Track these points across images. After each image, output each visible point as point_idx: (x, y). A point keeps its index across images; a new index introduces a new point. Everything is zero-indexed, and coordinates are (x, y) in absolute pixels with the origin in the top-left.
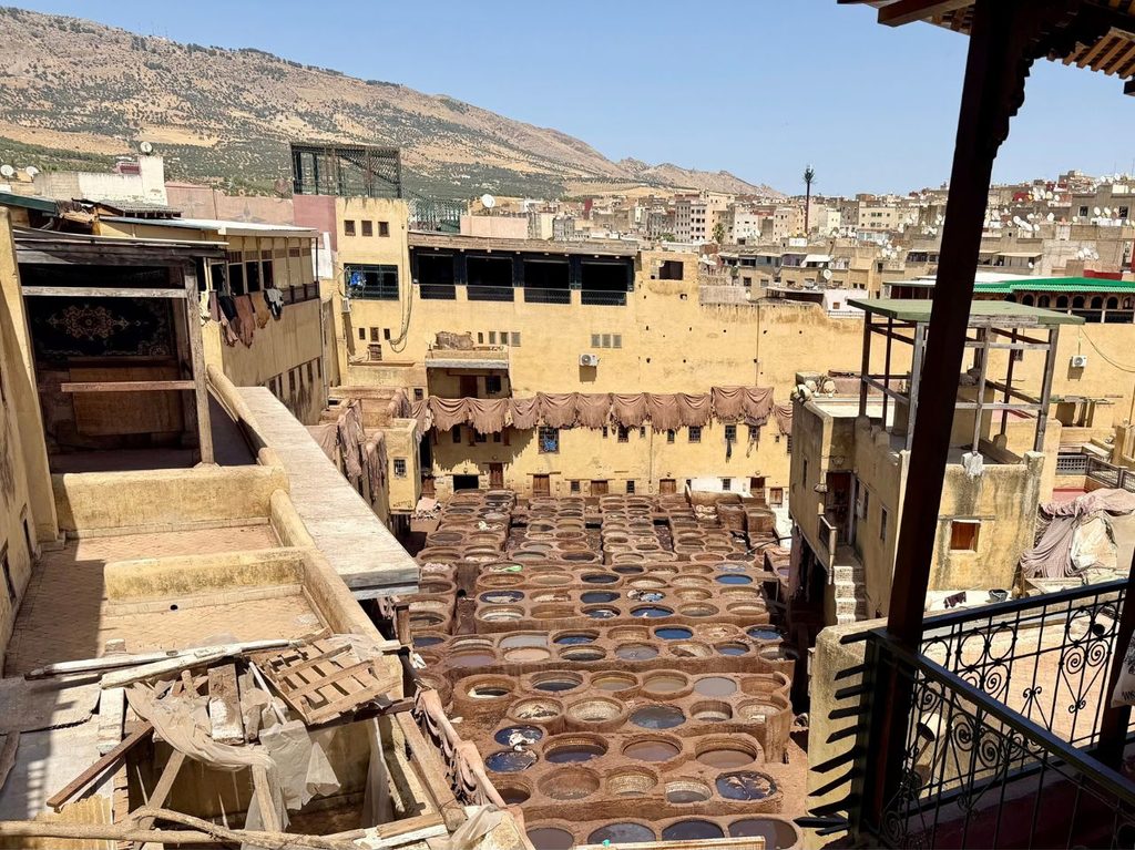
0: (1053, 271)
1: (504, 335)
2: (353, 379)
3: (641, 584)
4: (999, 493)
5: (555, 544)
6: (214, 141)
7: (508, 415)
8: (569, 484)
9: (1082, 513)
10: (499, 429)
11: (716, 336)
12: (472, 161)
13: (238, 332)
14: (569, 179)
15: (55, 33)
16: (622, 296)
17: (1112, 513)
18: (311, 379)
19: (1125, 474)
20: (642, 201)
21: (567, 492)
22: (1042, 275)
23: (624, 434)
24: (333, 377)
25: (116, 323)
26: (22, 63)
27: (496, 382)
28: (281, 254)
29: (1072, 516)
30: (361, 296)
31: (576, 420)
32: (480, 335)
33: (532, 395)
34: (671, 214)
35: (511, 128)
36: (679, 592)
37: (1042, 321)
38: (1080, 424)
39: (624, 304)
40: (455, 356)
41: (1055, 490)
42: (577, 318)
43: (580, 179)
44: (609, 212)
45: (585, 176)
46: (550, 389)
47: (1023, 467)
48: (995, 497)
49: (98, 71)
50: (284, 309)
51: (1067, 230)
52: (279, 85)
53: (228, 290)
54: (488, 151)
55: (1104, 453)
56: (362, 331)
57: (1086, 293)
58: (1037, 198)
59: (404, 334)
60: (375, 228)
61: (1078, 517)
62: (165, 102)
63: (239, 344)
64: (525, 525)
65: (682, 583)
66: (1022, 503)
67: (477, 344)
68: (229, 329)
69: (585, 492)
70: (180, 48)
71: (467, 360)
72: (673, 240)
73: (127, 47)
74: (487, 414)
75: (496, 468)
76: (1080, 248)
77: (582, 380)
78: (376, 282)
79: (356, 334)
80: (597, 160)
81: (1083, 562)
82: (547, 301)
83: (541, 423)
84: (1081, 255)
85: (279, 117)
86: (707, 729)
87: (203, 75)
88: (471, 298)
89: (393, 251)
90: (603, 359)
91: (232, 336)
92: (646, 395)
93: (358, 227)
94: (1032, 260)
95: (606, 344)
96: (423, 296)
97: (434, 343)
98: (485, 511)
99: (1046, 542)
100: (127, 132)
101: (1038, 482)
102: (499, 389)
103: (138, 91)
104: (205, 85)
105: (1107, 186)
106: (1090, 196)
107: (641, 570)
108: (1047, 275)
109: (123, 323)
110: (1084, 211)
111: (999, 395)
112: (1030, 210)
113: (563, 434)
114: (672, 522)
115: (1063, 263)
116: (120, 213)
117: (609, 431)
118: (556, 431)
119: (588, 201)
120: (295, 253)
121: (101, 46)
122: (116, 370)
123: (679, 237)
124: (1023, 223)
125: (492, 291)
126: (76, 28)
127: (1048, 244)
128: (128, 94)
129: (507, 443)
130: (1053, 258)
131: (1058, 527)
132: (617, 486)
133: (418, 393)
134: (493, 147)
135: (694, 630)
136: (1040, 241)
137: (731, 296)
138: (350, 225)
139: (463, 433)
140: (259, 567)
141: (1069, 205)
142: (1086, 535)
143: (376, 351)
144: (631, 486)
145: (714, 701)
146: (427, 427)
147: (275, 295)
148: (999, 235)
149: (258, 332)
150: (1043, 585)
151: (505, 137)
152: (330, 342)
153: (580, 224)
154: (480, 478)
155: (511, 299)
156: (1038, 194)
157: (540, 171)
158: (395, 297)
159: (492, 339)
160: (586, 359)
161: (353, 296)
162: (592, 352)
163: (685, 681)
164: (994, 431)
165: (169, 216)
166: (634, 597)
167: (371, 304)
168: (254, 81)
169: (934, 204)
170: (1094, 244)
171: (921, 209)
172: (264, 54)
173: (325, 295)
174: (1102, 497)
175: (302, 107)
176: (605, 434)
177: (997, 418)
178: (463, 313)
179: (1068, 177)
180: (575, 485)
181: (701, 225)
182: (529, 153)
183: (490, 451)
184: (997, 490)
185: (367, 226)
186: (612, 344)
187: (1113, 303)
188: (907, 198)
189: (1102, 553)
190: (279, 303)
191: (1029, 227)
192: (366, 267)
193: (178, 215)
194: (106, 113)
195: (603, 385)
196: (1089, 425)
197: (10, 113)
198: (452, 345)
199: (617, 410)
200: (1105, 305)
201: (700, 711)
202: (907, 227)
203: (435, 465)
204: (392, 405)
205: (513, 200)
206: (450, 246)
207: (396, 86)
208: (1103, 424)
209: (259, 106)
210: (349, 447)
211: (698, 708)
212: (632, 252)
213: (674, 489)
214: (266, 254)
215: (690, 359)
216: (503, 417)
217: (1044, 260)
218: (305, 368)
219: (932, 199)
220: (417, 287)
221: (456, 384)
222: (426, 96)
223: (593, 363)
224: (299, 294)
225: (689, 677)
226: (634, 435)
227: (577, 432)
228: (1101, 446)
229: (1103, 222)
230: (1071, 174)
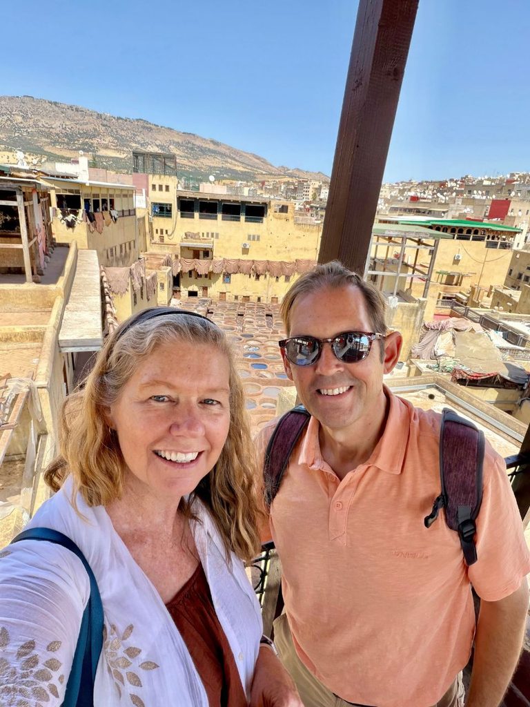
0: (453, 218)
1: (212, 234)
2: (153, 249)
3: (252, 343)
4: (404, 316)
5: (223, 322)
6: (125, 155)
7: (211, 267)
8: (234, 297)
9: (442, 329)
10: (207, 273)
11: (300, 237)
12: (221, 166)
13: (95, 227)
14: (258, 174)
15: (69, 112)
16: (262, 219)
17: (457, 330)
18: (130, 249)
19: (468, 310)
20: (284, 183)
21: (233, 300)
22: (448, 218)
23: (258, 277)
24: (142, 248)
25: (5, 218)
26: (58, 123)
27: (207, 253)
28: (118, 196)
29: (438, 330)
30: (157, 216)
31: (238, 270)
32: (203, 234)
33: (221, 259)
34: (296, 188)
35: (237, 152)
36: (266, 348)
37: (431, 235)
38: (456, 285)
39: (262, 222)
40: (192, 242)
41: (435, 315)
42: (243, 227)
43: (262, 174)
44: (271, 187)
45: (264, 173)
46: (229, 257)
47: (417, 305)
48: (402, 318)
49: (85, 127)
50: (118, 219)
51: (461, 200)
52: (150, 134)
53: (92, 210)
54: (227, 162)
55: (465, 298)
56: (157, 230)
57: (464, 227)
58: (449, 186)
59: (173, 232)
60: (164, 188)
61: (441, 330)
62: (108, 140)
63: (96, 233)
64: (212, 313)
65: (269, 343)
66: (415, 322)
67: (201, 237)
68: (91, 226)
69: (240, 301)
70: (114, 118)
71: (195, 244)
72: (295, 199)
73: (95, 117)
74: (202, 266)
75: (205, 289)
76: (465, 208)
77: (243, 254)
78: (163, 210)
79: (155, 231)
80: (270, 167)
81: (439, 353)
82: (231, 220)
83: (224, 271)
84: (465, 211)
85: (149, 146)
86: (265, 412)
87: (123, 129)
88: (200, 218)
89: (170, 198)
90: (252, 246)
91: (92, 229)
92: (268, 261)
93: (157, 187)
94: (444, 212)
95: (254, 239)
96: (182, 217)
97: (184, 236)
98: (198, 306)
99: (425, 341)
100: (93, 151)
101: (424, 312)
102: (208, 256)
103: (98, 135)
104: (123, 133)
105: (481, 181)
106: (473, 185)
107: (252, 336)
108: (450, 218)
109: (8, 218)
110: (470, 192)
111: (410, 270)
112: (445, 191)
113: (232, 276)
114: (274, 316)
115: (457, 214)
116: (48, 175)
117: (252, 276)
118: (230, 275)
119: (263, 183)
120: (125, 196)
121: (86, 117)
122: (5, 239)
123: (298, 198)
124: (441, 196)
125: (209, 216)
126: (77, 110)
127: (452, 206)
128: (95, 136)
129: (210, 278)
130: (453, 212)
131: (431, 334)
132: (254, 299)
133: (177, 256)
134: (229, 160)
135: (268, 366)
136: (448, 204)
137: (309, 221)
138: (154, 186)
139: (193, 273)
140: (24, 334)
141: (463, 189)
142: (442, 339)
143: (162, 239)
144: (259, 299)
145: (271, 399)
146: (179, 271)
147: (114, 213)
148: (430, 201)
149: (105, 228)
150: (418, 363)
151: (234, 156)
152: (142, 234)
153: (259, 192)
154: (198, 292)
155: (193, 218)
156: (449, 185)
157: (247, 170)
158: (170, 217)
159: (208, 236)
160: (245, 245)
161: (154, 216)
162: (248, 242)
163: (260, 388)
164: (407, 286)
165: (72, 178)
166: (247, 348)
167: (161, 219)
168: (141, 132)
169: (406, 187)
170: (472, 206)
171: (400, 190)
172: (145, 121)
173: (139, 214)
174: (453, 321)
175: (158, 143)
176: (250, 277)
177: (408, 280)
178: (198, 224)
179: (465, 178)
180: (236, 297)
181: (308, 193)
182: (243, 163)
183: (203, 281)
184: (403, 315)
185: (161, 187)
186: (256, 239)
187: (476, 232)
188: (394, 185)
189: (449, 350)
190: (116, 216)
191: (444, 198)
192: (160, 204)
193: (77, 178)
194: (86, 144)
195: (252, 256)
196: (460, 285)
197: (53, 143)
198: (192, 237)
199: (255, 267)
200: (472, 232)
201: (264, 402)
202: (391, 196)
203: (182, 287)
204: (162, 261)
205: (234, 182)
206: (193, 196)
207: (194, 135)
208: (466, 284)
209: (142, 142)
210: (136, 278)
211: (264, 401)
212: (267, 201)
213: (277, 302)
214: (111, 195)
215: (288, 246)
216: (209, 268)
217: (449, 212)
218: (127, 244)
219: (405, 185)
220: (179, 213)
221: (191, 254)
222: (205, 139)
223: (247, 247)
224: (126, 213)
225: (262, 387)
226: (262, 277)
227: (238, 275)
228: (464, 295)
229: (477, 197)
230: (467, 176)
